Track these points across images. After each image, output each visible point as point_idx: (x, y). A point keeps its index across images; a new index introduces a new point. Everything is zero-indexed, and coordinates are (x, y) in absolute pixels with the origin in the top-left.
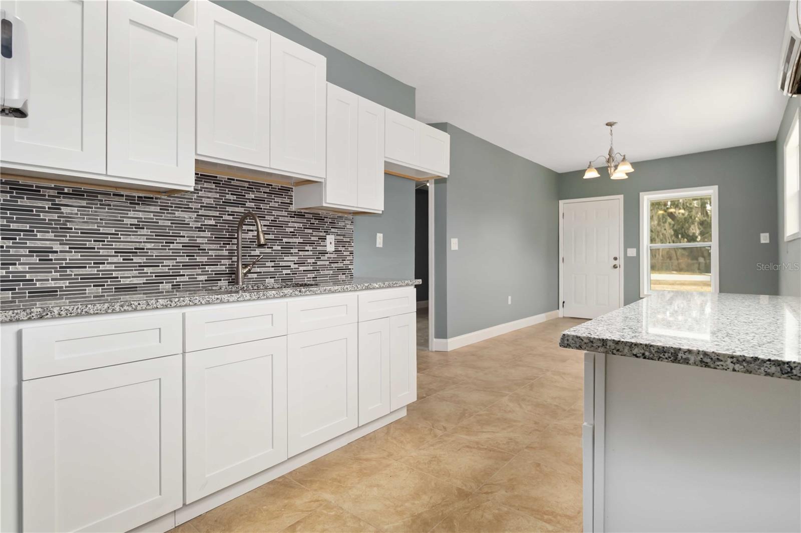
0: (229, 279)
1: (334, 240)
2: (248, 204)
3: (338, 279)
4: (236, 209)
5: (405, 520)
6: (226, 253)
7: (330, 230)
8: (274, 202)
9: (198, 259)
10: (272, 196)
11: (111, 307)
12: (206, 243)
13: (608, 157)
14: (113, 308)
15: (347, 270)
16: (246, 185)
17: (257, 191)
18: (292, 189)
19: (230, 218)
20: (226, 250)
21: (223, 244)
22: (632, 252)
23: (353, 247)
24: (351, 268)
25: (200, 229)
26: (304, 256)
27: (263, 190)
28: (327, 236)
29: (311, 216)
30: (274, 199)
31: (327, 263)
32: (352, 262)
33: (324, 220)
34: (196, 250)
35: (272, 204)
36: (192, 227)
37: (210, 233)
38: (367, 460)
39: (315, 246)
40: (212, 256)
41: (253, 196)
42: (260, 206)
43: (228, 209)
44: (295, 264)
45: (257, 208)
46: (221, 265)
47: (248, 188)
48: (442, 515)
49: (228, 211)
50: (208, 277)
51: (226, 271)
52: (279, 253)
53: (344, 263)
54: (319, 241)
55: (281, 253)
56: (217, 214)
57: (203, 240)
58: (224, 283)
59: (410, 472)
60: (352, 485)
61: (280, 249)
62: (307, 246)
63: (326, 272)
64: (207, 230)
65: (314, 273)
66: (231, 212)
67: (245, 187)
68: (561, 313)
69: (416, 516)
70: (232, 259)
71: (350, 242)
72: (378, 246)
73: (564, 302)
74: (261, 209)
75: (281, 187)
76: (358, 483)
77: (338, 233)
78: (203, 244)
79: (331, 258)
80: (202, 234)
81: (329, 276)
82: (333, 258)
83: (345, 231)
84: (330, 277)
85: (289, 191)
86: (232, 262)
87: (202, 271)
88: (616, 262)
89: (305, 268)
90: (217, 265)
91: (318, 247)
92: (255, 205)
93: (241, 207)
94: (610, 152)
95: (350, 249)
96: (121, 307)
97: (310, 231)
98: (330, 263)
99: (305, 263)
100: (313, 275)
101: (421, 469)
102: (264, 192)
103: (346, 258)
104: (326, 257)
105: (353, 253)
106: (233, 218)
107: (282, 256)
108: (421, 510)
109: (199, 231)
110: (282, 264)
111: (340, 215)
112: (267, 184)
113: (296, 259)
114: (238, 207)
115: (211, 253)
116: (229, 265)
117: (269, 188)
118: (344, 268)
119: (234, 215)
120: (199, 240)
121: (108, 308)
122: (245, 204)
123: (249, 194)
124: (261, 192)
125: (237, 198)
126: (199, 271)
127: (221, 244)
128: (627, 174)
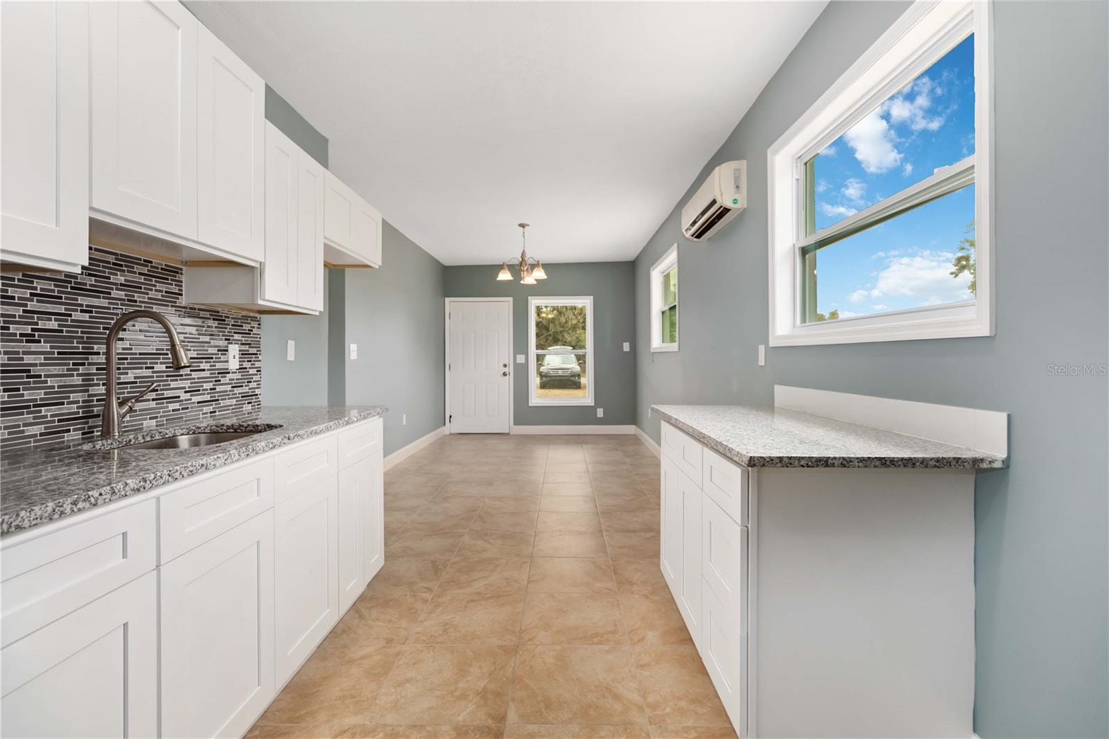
0: (84, 428)
1: (238, 352)
2: (115, 293)
3: (242, 411)
4: (95, 302)
5: (473, 702)
6: (77, 380)
7: (233, 336)
8: (156, 291)
9: (27, 395)
10: (152, 281)
11: (58, 508)
12: (41, 365)
13: (520, 260)
14: (61, 509)
15: (254, 397)
16: (112, 259)
17: (128, 271)
18: (181, 269)
19: (84, 316)
20: (78, 375)
21: (74, 364)
22: (521, 359)
23: (260, 361)
24: (259, 393)
25: (30, 338)
26: (198, 378)
27: (137, 268)
28: (230, 346)
29: (207, 315)
30: (155, 286)
31: (229, 388)
32: (260, 384)
33: (224, 321)
34: (22, 377)
35: (152, 294)
36: (15, 335)
37: (48, 345)
38: (364, 657)
39: (213, 362)
40: (53, 387)
41: (123, 278)
42: (134, 296)
43: (80, 300)
44: (186, 392)
45: (129, 300)
46: (69, 403)
47: (114, 264)
48: (507, 679)
49: (82, 305)
50: (45, 428)
51: (78, 413)
52: (163, 376)
53: (250, 387)
54: (218, 354)
55: (167, 376)
56: (62, 309)
57: (35, 359)
58: (75, 435)
59: (433, 651)
60: (374, 694)
61: (165, 369)
62: (202, 362)
63: (228, 402)
64: (42, 340)
65: (212, 405)
66: (87, 306)
67: (109, 263)
68: (449, 428)
69: (481, 692)
70: (88, 391)
71: (257, 354)
72: (289, 359)
73: (451, 417)
74: (136, 301)
75: (166, 265)
76: (380, 687)
77: (242, 340)
78: (35, 365)
79: (233, 380)
80: (33, 347)
81: (231, 408)
82: (237, 379)
83: (252, 337)
84: (233, 409)
85: (177, 273)
86: (89, 396)
87: (34, 418)
88: (506, 370)
89: (200, 398)
90: (63, 404)
91: (217, 364)
92: (126, 295)
93: (104, 298)
94: (522, 254)
95: (257, 364)
96: (74, 506)
97: (207, 339)
98: (232, 387)
99: (199, 390)
100: (211, 409)
101: (442, 643)
102: (140, 274)
103: (252, 378)
104: (228, 379)
105: (260, 371)
106: (90, 317)
107: (167, 381)
108: (482, 684)
109: (27, 341)
110: (167, 394)
111: (245, 313)
112: (144, 261)
113: (187, 384)
114: (99, 297)
115: (50, 382)
116: (83, 401)
117: (147, 266)
118: (250, 394)
119: (91, 312)
120: (28, 359)
121: (54, 511)
122: (110, 293)
123: (117, 275)
124: (135, 273)
125: (96, 281)
126: (29, 418)
127: (69, 364)
128: (536, 280)
